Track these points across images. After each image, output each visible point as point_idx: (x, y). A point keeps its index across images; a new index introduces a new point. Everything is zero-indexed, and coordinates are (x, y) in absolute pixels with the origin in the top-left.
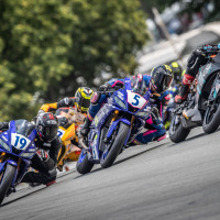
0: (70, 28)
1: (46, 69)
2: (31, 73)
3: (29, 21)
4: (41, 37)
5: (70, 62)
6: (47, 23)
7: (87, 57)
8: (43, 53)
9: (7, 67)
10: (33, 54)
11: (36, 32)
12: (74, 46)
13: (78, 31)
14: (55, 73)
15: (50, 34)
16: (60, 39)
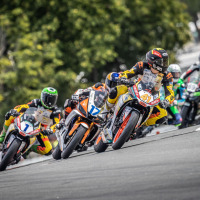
0: (120, 19)
1: (93, 53)
2: (79, 54)
3: (85, 7)
4: (93, 24)
5: (116, 50)
6: (100, 11)
7: (132, 49)
8: (93, 38)
9: (58, 46)
10: (84, 37)
11: (90, 18)
12: (121, 36)
13: (127, 23)
14: (101, 57)
15: (102, 22)
16: (110, 28)
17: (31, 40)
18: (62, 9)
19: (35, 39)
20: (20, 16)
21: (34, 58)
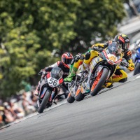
0: (75, 9)
1: (60, 35)
2: (50, 38)
3: (49, 5)
4: (57, 15)
5: (75, 30)
6: (60, 6)
7: (86, 28)
8: (58, 25)
9: (36, 34)
10: (51, 26)
11: (54, 12)
12: (78, 20)
13: (80, 11)
14: (66, 38)
15: (63, 13)
16: (69, 16)
17: (16, 33)
18: (33, 9)
19: (18, 32)
20: (6, 17)
21: (20, 45)
